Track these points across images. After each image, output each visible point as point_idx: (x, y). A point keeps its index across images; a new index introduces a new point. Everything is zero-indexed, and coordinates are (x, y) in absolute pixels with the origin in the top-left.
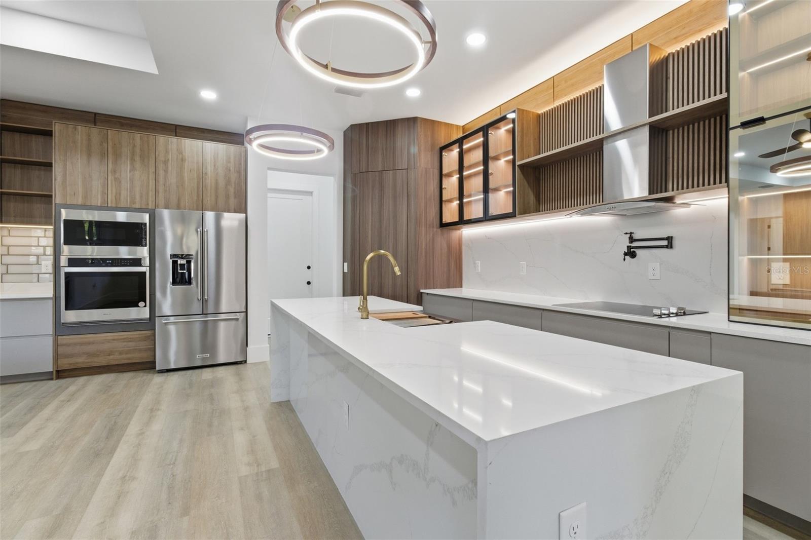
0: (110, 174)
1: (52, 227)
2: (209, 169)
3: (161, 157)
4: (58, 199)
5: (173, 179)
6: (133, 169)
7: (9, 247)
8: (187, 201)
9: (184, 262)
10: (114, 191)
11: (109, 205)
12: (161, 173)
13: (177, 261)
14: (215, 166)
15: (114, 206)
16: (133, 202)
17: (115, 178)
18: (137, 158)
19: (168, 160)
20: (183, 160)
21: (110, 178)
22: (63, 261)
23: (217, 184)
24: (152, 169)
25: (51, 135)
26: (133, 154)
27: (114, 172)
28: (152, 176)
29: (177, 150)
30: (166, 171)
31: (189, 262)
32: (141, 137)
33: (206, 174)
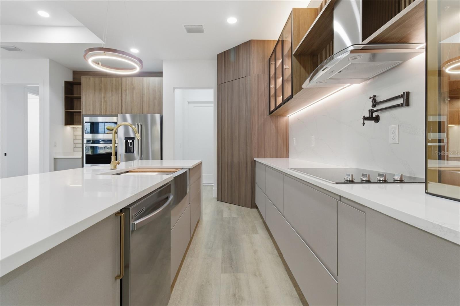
0: (103, 99)
1: (81, 126)
2: (146, 91)
3: (124, 89)
4: (83, 112)
5: (129, 98)
6: (112, 95)
7: (76, 136)
8: (135, 109)
9: (131, 141)
10: (104, 107)
11: (103, 114)
12: (124, 96)
13: (128, 141)
14: (148, 90)
15: (104, 114)
16: (112, 112)
17: (105, 101)
18: (114, 90)
19: (127, 89)
20: (133, 88)
21: (103, 100)
22: (85, 142)
23: (149, 99)
24: (120, 95)
25: (81, 84)
26: (112, 88)
27: (105, 97)
28: (120, 98)
29: (131, 83)
30: (126, 95)
31: (133, 141)
32: (115, 79)
33: (144, 95)
